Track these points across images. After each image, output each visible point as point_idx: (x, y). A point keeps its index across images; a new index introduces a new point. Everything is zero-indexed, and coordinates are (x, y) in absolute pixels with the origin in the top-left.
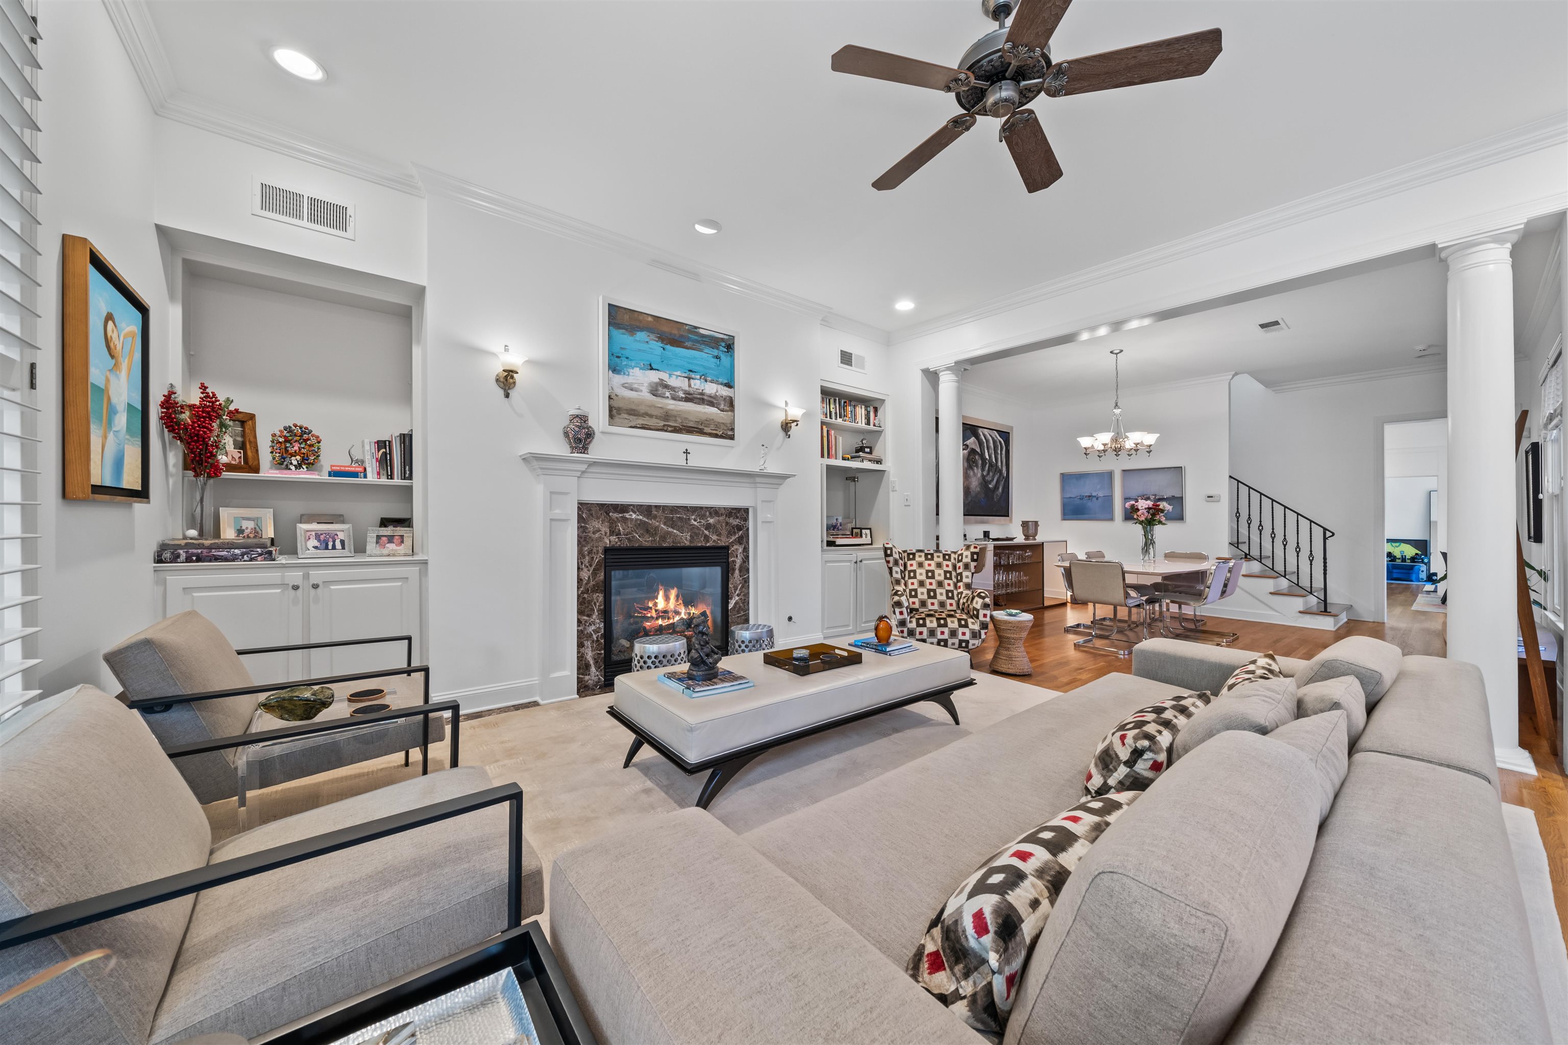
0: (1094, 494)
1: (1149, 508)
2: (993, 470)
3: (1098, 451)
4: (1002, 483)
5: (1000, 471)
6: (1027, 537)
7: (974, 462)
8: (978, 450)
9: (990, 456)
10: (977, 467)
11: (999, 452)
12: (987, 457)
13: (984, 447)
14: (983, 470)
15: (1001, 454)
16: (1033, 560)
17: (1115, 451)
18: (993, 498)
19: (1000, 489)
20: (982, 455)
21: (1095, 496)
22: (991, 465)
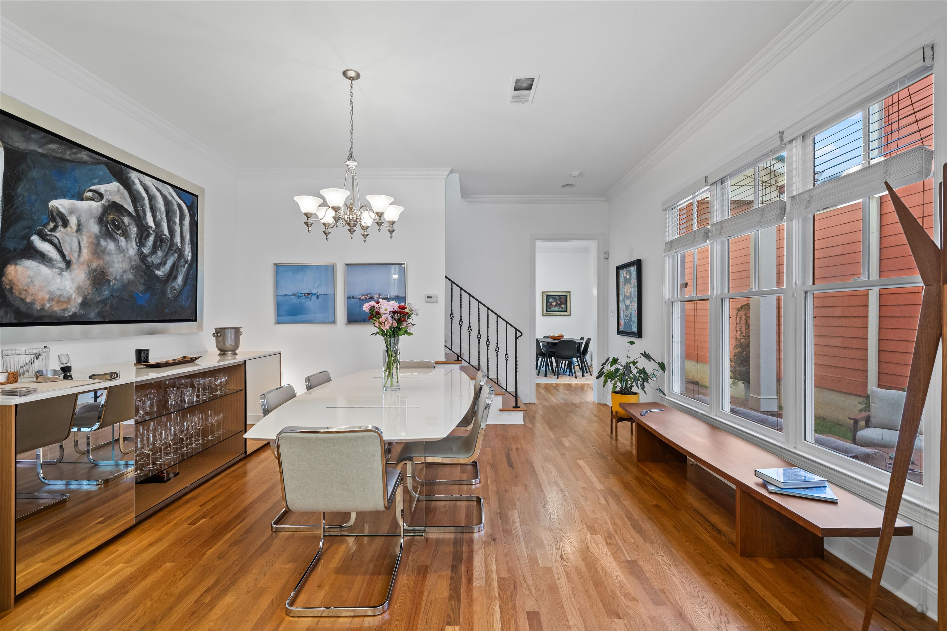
0: (314, 291)
1: (394, 312)
2: (166, 247)
3: (324, 224)
4: (184, 270)
5: (180, 253)
6: (223, 352)
7: (118, 227)
8: (131, 209)
9: (158, 224)
10: (126, 235)
11: (177, 220)
12: (151, 223)
13: (143, 206)
14: (141, 242)
15: (181, 225)
16: (232, 387)
17: (349, 224)
18: (164, 293)
19: (180, 280)
20: (139, 220)
21: (315, 294)
22: (159, 238)
